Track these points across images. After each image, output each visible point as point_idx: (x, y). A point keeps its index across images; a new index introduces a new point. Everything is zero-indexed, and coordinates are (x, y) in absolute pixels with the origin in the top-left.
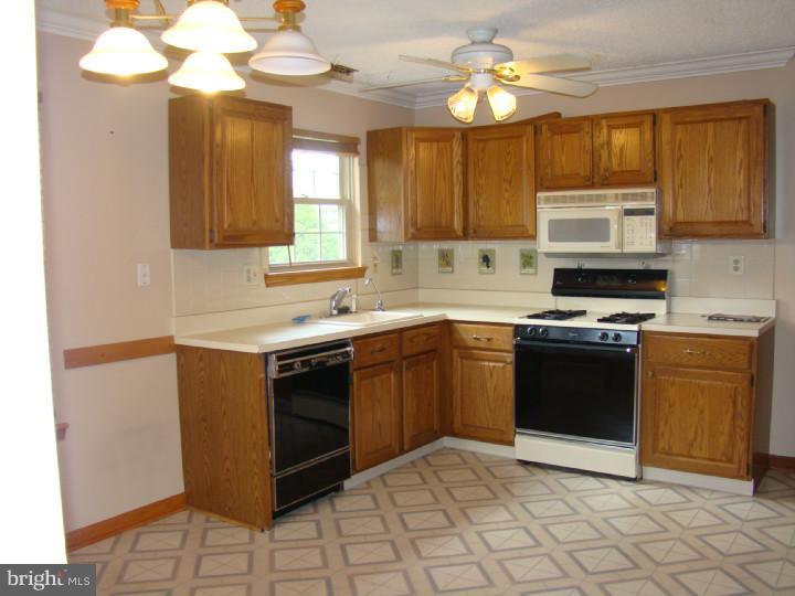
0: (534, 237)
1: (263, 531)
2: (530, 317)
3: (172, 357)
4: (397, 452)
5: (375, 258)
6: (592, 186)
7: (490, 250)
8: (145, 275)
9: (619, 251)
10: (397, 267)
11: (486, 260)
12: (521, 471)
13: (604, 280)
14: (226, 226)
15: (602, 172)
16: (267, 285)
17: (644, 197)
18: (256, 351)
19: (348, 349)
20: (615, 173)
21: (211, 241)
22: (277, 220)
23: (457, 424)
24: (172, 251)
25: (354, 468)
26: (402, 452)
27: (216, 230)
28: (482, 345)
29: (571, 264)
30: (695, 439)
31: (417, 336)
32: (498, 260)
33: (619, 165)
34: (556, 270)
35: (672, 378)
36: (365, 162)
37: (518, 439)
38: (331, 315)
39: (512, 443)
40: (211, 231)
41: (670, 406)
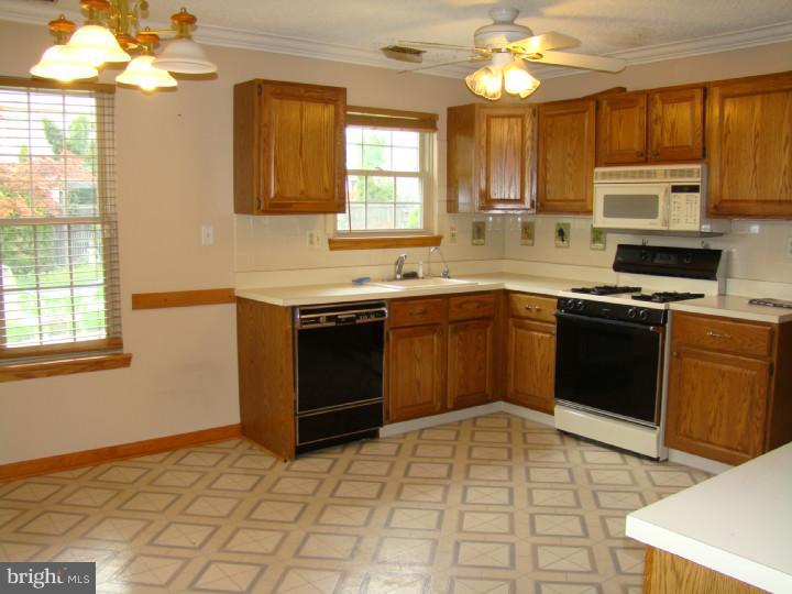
0: (590, 212)
1: (285, 461)
2: (575, 290)
3: (233, 307)
4: (438, 408)
5: (452, 229)
6: (646, 162)
7: (563, 224)
8: (208, 236)
9: (664, 228)
10: (479, 238)
11: (561, 234)
12: (556, 439)
13: (661, 258)
14: (272, 195)
15: (654, 148)
16: (331, 249)
17: (690, 173)
18: (281, 304)
19: (383, 309)
20: (666, 148)
21: (259, 207)
22: (326, 190)
23: (511, 390)
24: (235, 215)
25: (388, 418)
26: (444, 410)
27: (262, 199)
28: (532, 315)
29: (637, 241)
30: (714, 425)
31: (466, 302)
32: (572, 235)
33: (670, 140)
34: (619, 246)
35: (696, 361)
36: (445, 137)
37: (557, 409)
38: (395, 279)
39: (552, 413)
40: (258, 199)
41: (693, 388)
